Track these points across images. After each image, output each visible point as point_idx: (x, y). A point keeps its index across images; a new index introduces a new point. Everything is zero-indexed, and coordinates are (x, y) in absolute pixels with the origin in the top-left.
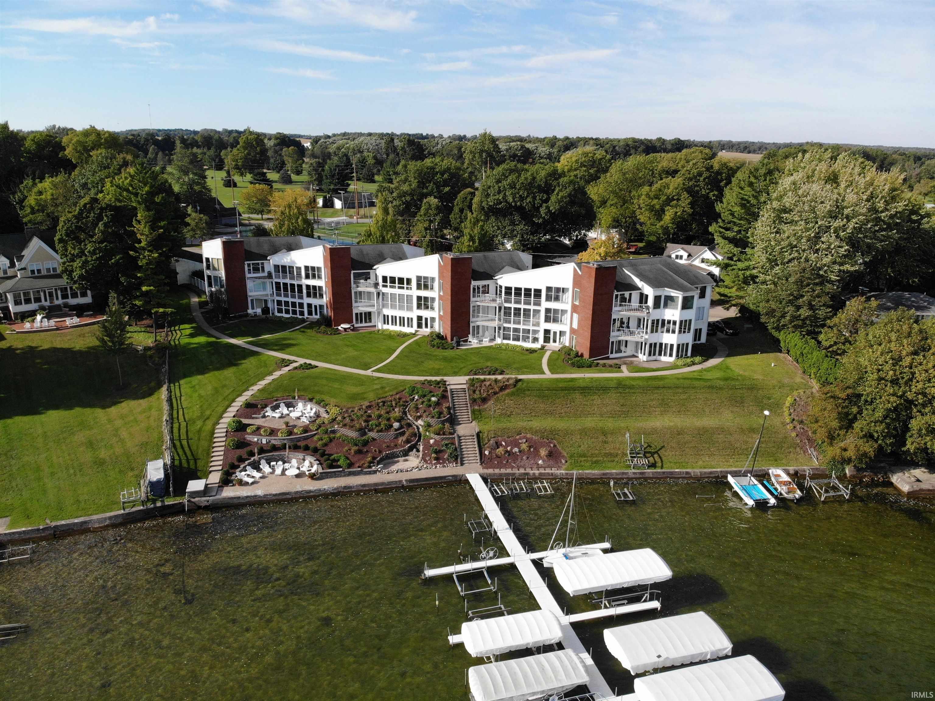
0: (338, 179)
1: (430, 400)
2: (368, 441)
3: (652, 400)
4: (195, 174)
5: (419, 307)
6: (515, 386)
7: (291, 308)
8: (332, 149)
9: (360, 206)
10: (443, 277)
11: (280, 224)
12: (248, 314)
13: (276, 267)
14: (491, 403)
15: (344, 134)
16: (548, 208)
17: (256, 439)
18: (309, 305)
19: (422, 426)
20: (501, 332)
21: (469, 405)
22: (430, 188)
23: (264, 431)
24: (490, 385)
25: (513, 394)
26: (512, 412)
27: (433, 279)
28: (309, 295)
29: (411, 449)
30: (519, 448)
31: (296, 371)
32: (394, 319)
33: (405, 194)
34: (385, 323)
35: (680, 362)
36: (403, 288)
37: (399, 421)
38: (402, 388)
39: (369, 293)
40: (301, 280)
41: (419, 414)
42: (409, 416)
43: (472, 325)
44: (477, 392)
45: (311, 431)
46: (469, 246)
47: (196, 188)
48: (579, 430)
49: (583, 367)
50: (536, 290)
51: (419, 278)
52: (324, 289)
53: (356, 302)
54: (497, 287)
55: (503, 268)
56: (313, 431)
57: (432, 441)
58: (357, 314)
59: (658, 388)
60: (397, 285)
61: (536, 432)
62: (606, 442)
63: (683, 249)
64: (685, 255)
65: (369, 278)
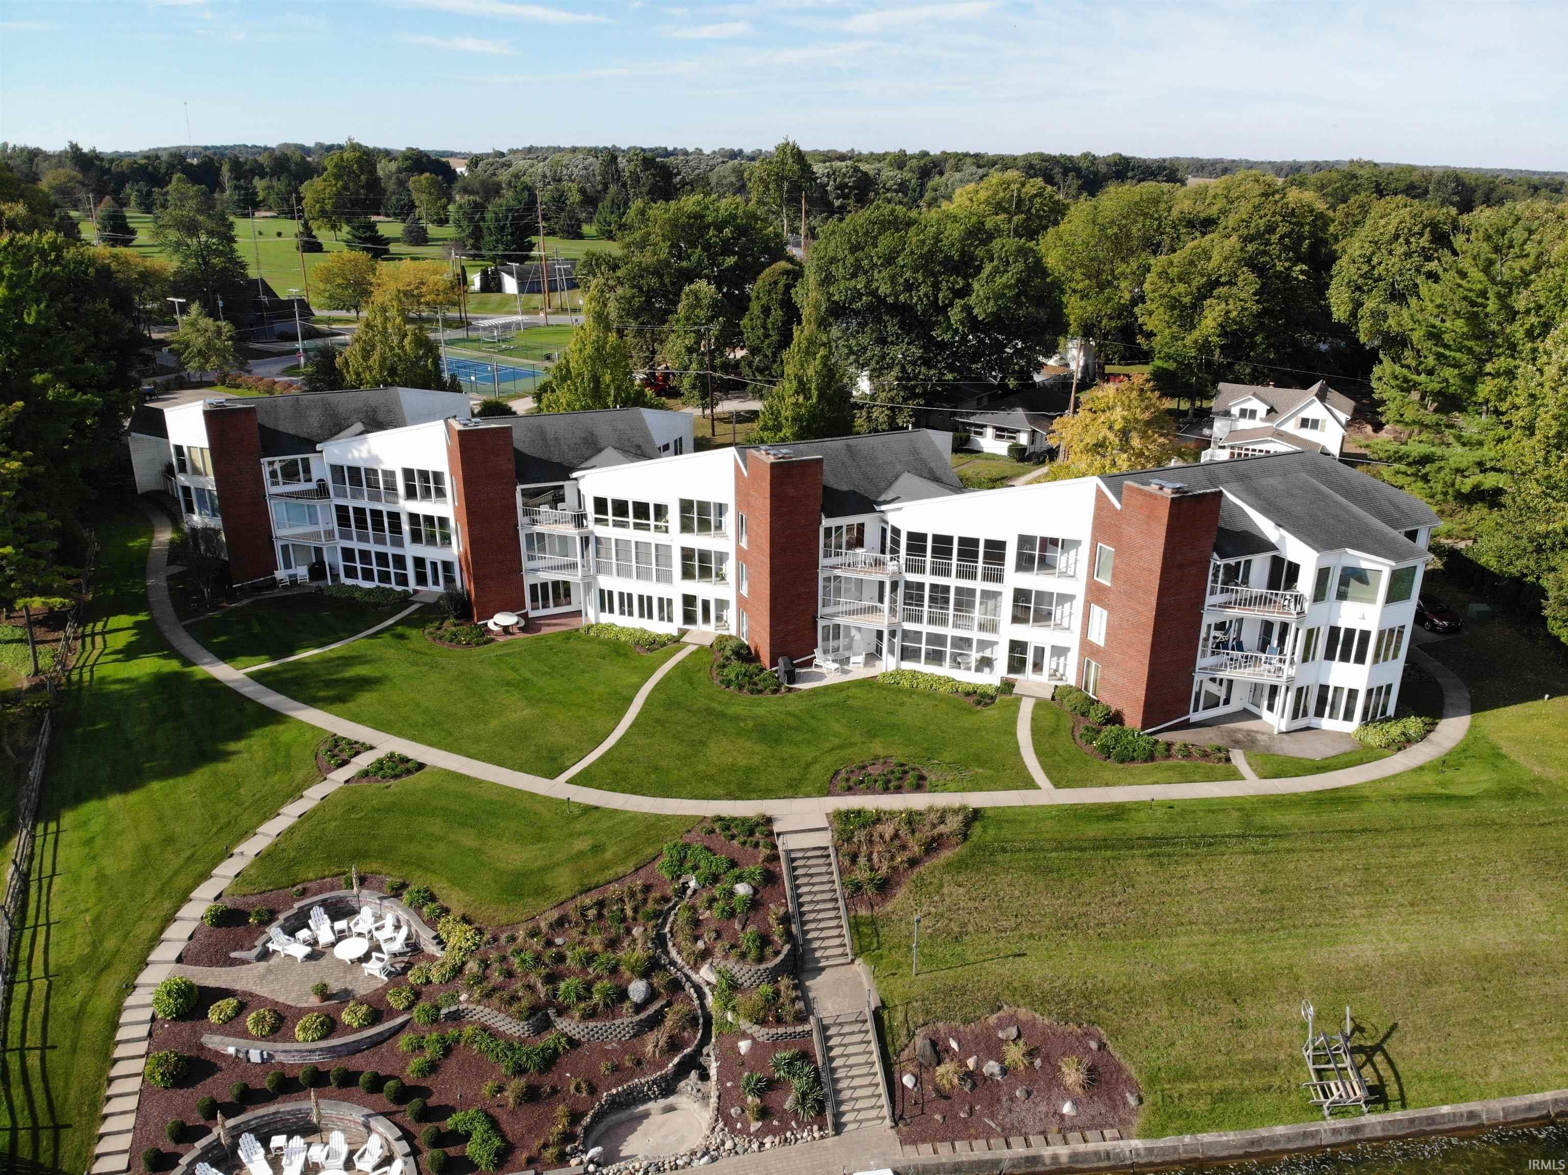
0: (512, 234)
1: (731, 893)
2: (556, 1050)
3: (1340, 871)
4: (211, 234)
5: (687, 573)
6: (966, 837)
7: (375, 568)
8: (504, 176)
9: (553, 289)
10: (748, 505)
11: (364, 349)
12: (274, 583)
13: (337, 470)
14: (901, 896)
15: (530, 150)
16: (968, 309)
17: (231, 1050)
18: (419, 562)
19: (713, 988)
20: (897, 641)
21: (841, 903)
22: (694, 258)
23: (257, 1023)
24: (896, 836)
25: (959, 865)
26: (964, 925)
27: (721, 509)
28: (416, 537)
29: (682, 1071)
30: (1001, 1060)
31: (364, 783)
32: (626, 601)
33: (644, 271)
34: (603, 609)
35: (1375, 737)
36: (646, 527)
37: (645, 974)
38: (650, 851)
39: (564, 539)
40: (396, 503)
41: (700, 945)
42: (673, 953)
43: (821, 623)
44: (862, 860)
45: (393, 1013)
46: (796, 404)
47: (215, 261)
48: (1164, 984)
49: (1133, 759)
50: (989, 543)
51: (686, 506)
52: (452, 523)
53: (531, 558)
54: (884, 531)
55: (897, 477)
56: (398, 1013)
57: (744, 1046)
58: (533, 587)
59: (1350, 833)
60: (631, 519)
61: (1044, 1001)
62: (1241, 1025)
63: (1255, 395)
64: (1262, 409)
65: (563, 500)
